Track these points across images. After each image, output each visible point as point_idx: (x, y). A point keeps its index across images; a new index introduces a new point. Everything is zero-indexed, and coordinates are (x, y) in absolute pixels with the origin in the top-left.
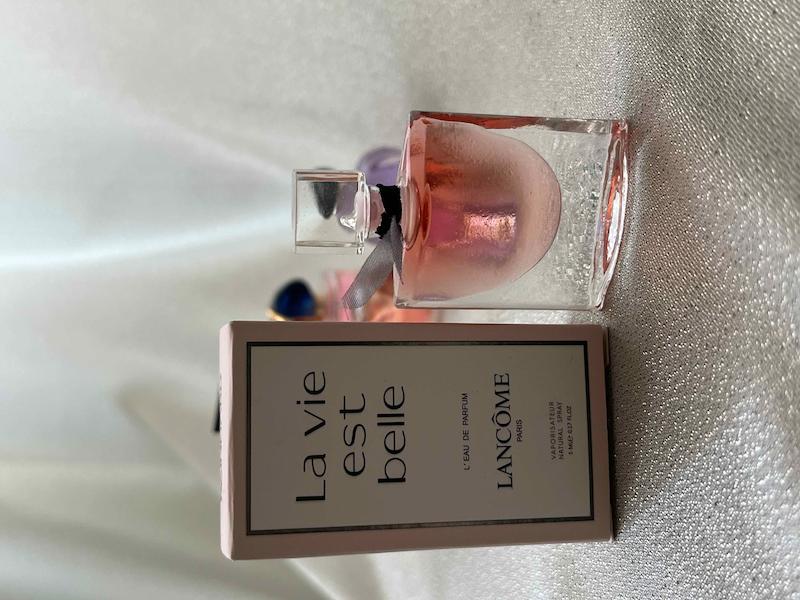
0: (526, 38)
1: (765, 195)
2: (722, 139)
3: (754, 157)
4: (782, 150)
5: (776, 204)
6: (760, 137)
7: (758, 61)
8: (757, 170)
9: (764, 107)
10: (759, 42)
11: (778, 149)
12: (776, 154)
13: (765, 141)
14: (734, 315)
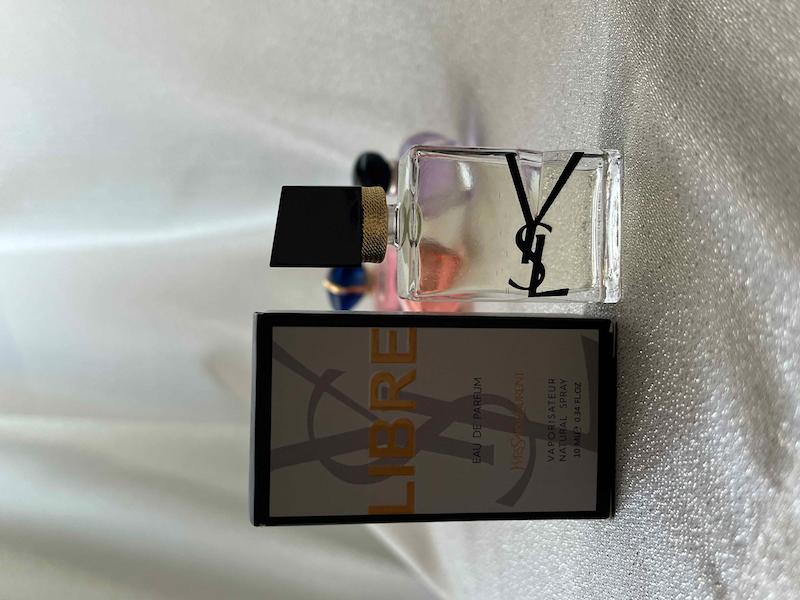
0: (542, 29)
1: (712, 153)
2: (680, 106)
3: (704, 120)
4: (727, 112)
5: (721, 162)
6: (710, 102)
7: (715, 35)
8: (706, 131)
9: (716, 75)
10: (717, 18)
11: (725, 113)
12: (722, 116)
13: (714, 106)
14: (697, 264)
